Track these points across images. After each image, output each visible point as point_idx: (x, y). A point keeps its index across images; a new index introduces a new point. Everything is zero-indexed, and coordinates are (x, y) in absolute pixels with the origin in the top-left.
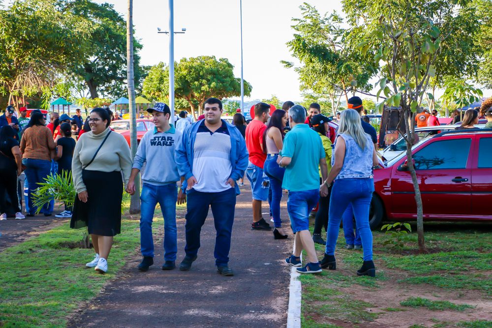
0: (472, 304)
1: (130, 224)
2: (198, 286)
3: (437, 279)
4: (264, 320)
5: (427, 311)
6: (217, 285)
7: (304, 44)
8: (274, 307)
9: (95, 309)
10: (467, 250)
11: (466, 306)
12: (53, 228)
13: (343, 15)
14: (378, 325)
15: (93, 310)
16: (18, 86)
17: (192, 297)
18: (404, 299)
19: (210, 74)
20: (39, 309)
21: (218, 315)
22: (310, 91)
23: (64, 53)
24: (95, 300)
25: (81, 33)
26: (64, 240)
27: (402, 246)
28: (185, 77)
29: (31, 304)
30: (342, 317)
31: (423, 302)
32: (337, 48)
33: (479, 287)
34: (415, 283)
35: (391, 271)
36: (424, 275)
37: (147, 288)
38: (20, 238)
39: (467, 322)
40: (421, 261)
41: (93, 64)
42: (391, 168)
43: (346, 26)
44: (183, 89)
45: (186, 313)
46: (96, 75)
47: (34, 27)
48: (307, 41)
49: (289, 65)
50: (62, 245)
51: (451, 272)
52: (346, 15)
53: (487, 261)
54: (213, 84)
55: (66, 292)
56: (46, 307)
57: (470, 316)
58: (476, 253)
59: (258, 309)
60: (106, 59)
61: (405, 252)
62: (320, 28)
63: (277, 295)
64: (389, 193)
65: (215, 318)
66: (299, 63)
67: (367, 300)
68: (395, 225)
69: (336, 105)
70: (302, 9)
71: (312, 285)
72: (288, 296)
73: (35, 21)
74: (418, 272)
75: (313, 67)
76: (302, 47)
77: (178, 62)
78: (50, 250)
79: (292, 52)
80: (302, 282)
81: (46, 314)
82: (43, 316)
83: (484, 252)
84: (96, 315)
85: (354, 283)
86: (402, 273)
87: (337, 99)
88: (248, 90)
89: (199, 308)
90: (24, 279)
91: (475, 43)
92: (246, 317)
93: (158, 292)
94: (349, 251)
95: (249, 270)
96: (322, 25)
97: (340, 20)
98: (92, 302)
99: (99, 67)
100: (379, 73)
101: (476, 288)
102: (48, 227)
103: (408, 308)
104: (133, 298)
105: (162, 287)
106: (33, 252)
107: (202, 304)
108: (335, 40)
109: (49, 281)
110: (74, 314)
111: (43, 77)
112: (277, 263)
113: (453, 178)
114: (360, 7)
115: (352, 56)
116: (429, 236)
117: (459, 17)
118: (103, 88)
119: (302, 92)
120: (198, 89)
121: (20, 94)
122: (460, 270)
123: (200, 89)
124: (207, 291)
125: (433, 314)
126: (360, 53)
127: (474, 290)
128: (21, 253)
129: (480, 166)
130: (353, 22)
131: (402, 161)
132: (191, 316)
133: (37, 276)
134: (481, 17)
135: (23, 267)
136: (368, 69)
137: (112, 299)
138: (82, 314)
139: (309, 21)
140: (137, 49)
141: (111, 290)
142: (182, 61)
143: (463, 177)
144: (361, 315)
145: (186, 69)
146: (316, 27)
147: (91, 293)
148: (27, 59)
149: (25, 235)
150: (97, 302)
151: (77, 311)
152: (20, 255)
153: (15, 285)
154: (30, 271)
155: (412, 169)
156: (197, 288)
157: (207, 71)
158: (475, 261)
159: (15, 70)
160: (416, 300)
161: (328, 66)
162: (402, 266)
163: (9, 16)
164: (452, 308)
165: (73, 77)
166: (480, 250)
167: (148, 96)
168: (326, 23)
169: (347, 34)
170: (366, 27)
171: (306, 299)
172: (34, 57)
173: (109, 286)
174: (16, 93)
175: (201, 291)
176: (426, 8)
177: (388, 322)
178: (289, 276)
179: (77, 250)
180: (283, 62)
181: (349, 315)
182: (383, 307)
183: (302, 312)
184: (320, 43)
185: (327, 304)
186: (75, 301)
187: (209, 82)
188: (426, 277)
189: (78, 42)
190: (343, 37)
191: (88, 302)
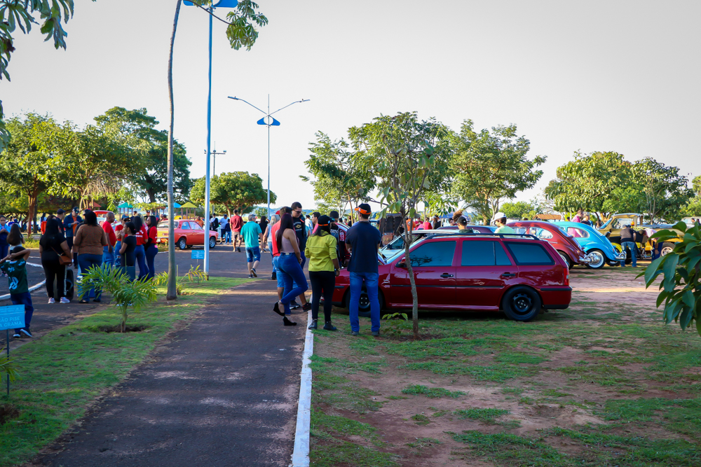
0: (464, 390)
1: (166, 309)
2: (217, 372)
3: (432, 365)
4: (276, 411)
5: (426, 399)
6: (234, 372)
7: (318, 162)
8: (286, 396)
9: (116, 397)
10: (454, 336)
11: (460, 393)
12: (97, 312)
13: (348, 141)
14: (383, 415)
15: (114, 398)
16: (88, 191)
17: (210, 384)
18: (404, 387)
19: (243, 185)
20: (61, 396)
21: (232, 405)
22: (322, 201)
23: (126, 167)
24: (119, 386)
25: (140, 150)
26: (103, 323)
27: (399, 332)
28: (224, 187)
29: (56, 391)
30: (349, 407)
31: (422, 390)
32: (344, 167)
33: (469, 373)
34: (412, 369)
35: (391, 356)
36: (420, 360)
37: (170, 374)
38: (67, 321)
39: (463, 410)
40: (416, 347)
41: (153, 176)
42: (390, 265)
43: (351, 150)
44: (222, 197)
45: (202, 402)
46: (154, 185)
47: (102, 145)
48: (320, 161)
49: (306, 179)
50: (101, 328)
51: (444, 358)
52: (351, 142)
53: (471, 347)
54: (246, 194)
55: (92, 378)
56: (68, 394)
57: (464, 403)
58: (460, 339)
59: (271, 398)
60: (163, 173)
61: (403, 338)
62: (331, 151)
63: (289, 383)
64: (389, 286)
65: (229, 408)
66: (314, 178)
67: (371, 388)
68: (394, 315)
69: (342, 213)
70: (317, 136)
71: (322, 372)
72: (300, 384)
73: (103, 140)
74: (415, 357)
75: (325, 181)
76: (316, 165)
77: (219, 176)
78: (89, 333)
79: (309, 169)
80: (312, 369)
81: (67, 402)
82: (62, 404)
83: (467, 338)
84: (115, 403)
85: (359, 370)
86: (401, 359)
87: (343, 208)
88: (273, 199)
89: (215, 396)
90: (57, 363)
91: (449, 167)
92: (259, 406)
93: (179, 379)
94: (354, 337)
95: (266, 356)
96: (332, 149)
97: (347, 145)
98: (114, 389)
99: (158, 179)
100: (376, 188)
101: (467, 374)
102: (93, 311)
103: (408, 396)
104: (154, 385)
105: (183, 373)
106: (74, 335)
107: (218, 391)
108: (342, 160)
109: (80, 365)
110: (94, 402)
111: (107, 185)
112: (291, 349)
113: (442, 274)
114: (362, 136)
115: (355, 173)
116: (421, 323)
117: (437, 147)
118: (160, 195)
119: (316, 202)
120: (234, 196)
121: (89, 198)
122: (450, 356)
123: (236, 197)
124: (225, 378)
125: (431, 401)
126: (362, 171)
127: (464, 375)
128: (63, 336)
129: (463, 264)
130: (357, 147)
131: (400, 259)
132: (207, 405)
133: (69, 360)
134: (453, 148)
135: (59, 350)
136: (367, 184)
137: (133, 386)
138: (103, 401)
139: (322, 145)
140: (188, 166)
141: (136, 376)
142: (221, 175)
143: (449, 274)
144: (366, 404)
145: (225, 181)
146: (327, 150)
147: (116, 379)
148: (96, 170)
149: (71, 318)
150: (120, 389)
151: (98, 398)
152: (61, 337)
153: (47, 369)
154: (65, 355)
155: (409, 266)
156: (216, 374)
157: (242, 183)
158: (461, 346)
159: (86, 179)
160: (416, 387)
161: (337, 181)
162: (400, 352)
163: (83, 136)
164: (448, 395)
165: (137, 186)
166: (464, 336)
167: (194, 202)
168: (336, 147)
169: (352, 156)
170: (366, 152)
171: (316, 388)
172: (101, 169)
173: (134, 371)
174: (86, 197)
175: (219, 378)
176: (413, 139)
177: (392, 411)
178: (301, 362)
179: (113, 334)
180: (301, 176)
181: (355, 405)
182: (387, 395)
183: (312, 403)
184: (330, 163)
185: (335, 393)
186: (98, 388)
187: (243, 192)
188: (421, 363)
189: (137, 158)
190: (349, 159)
191: (110, 388)
